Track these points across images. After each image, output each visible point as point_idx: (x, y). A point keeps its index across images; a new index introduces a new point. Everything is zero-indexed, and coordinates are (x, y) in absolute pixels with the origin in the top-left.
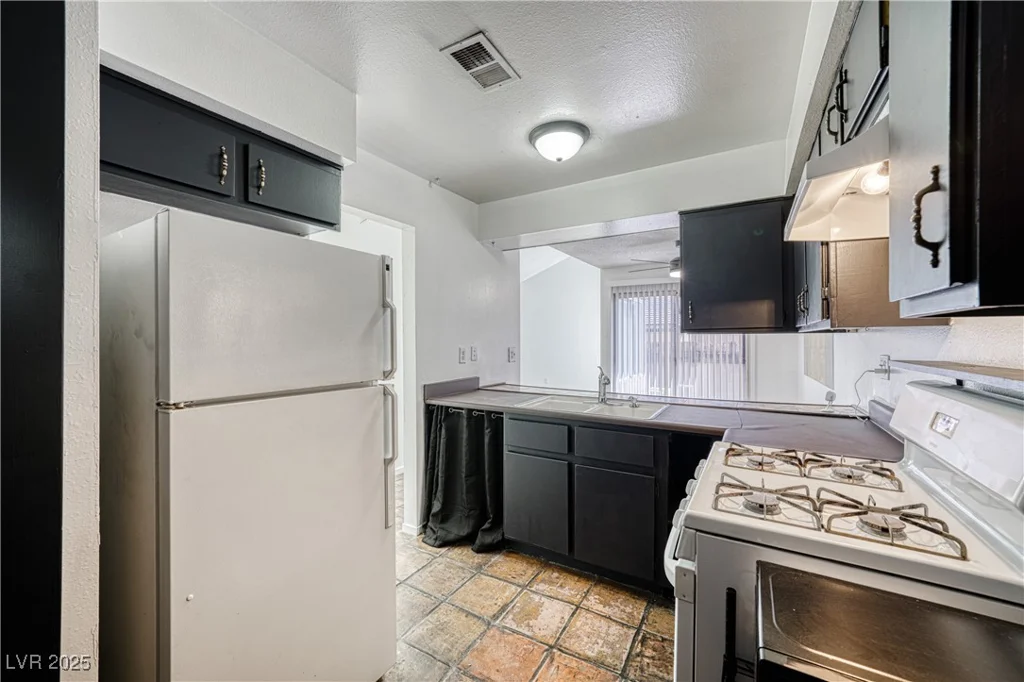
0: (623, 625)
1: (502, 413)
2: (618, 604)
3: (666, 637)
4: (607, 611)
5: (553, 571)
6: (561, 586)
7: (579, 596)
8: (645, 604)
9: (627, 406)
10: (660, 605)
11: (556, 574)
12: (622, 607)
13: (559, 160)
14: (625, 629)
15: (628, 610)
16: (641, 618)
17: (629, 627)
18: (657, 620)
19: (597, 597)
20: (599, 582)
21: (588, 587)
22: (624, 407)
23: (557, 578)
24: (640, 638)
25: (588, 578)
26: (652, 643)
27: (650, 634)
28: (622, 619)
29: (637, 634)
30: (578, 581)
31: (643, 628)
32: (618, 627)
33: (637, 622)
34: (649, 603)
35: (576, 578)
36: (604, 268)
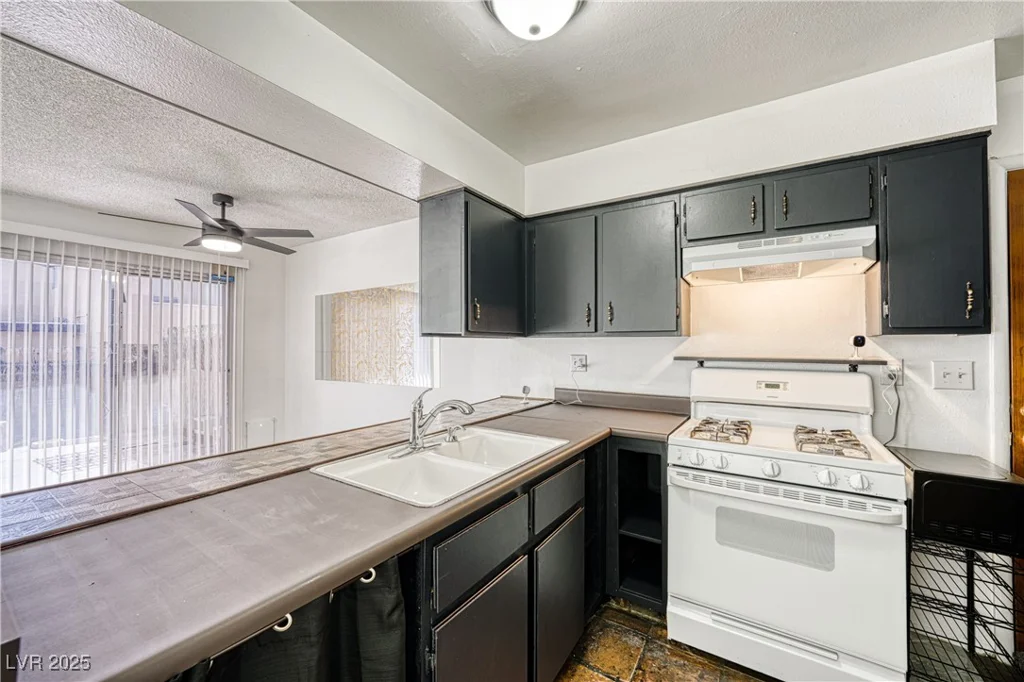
13: (535, 30)
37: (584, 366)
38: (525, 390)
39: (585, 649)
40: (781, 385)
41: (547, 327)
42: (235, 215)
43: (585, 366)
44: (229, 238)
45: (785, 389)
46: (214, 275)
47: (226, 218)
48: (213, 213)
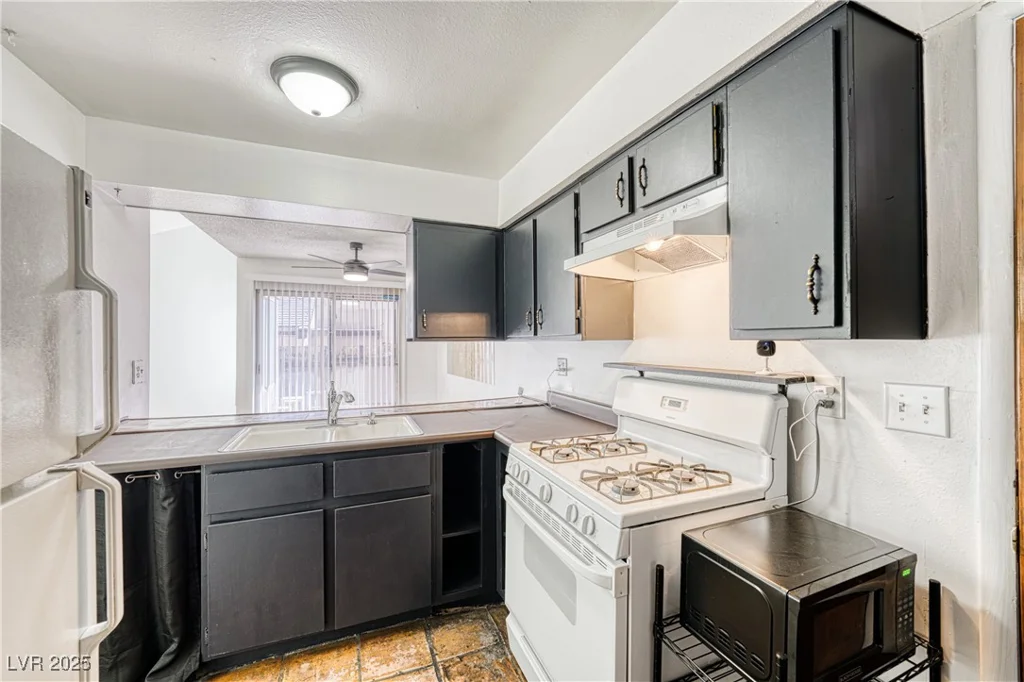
0: (418, 670)
1: (199, 467)
2: (400, 652)
3: (461, 654)
4: (394, 668)
5: (299, 664)
6: (322, 675)
7: (352, 674)
8: (423, 634)
9: (363, 425)
10: (436, 627)
11: (305, 666)
12: (405, 653)
13: (316, 113)
14: (424, 674)
15: (413, 651)
16: (428, 651)
17: (425, 669)
18: (444, 643)
19: (373, 659)
20: (364, 641)
21: (356, 654)
22: (359, 425)
23: (311, 669)
24: (442, 672)
25: (349, 644)
26: (454, 669)
27: (446, 661)
28: (414, 665)
29: (437, 670)
30: (339, 655)
31: (438, 660)
32: (416, 677)
33: (429, 658)
34: (425, 630)
35: (335, 653)
36: (243, 257)
37: (564, 370)
38: (521, 391)
39: (443, 624)
40: (683, 403)
41: (511, 333)
42: (362, 256)
43: (566, 370)
44: (357, 272)
45: (685, 409)
46: (385, 296)
47: (359, 259)
48: (350, 255)
